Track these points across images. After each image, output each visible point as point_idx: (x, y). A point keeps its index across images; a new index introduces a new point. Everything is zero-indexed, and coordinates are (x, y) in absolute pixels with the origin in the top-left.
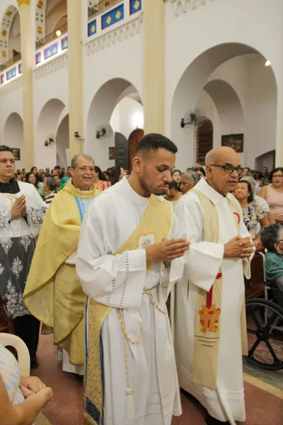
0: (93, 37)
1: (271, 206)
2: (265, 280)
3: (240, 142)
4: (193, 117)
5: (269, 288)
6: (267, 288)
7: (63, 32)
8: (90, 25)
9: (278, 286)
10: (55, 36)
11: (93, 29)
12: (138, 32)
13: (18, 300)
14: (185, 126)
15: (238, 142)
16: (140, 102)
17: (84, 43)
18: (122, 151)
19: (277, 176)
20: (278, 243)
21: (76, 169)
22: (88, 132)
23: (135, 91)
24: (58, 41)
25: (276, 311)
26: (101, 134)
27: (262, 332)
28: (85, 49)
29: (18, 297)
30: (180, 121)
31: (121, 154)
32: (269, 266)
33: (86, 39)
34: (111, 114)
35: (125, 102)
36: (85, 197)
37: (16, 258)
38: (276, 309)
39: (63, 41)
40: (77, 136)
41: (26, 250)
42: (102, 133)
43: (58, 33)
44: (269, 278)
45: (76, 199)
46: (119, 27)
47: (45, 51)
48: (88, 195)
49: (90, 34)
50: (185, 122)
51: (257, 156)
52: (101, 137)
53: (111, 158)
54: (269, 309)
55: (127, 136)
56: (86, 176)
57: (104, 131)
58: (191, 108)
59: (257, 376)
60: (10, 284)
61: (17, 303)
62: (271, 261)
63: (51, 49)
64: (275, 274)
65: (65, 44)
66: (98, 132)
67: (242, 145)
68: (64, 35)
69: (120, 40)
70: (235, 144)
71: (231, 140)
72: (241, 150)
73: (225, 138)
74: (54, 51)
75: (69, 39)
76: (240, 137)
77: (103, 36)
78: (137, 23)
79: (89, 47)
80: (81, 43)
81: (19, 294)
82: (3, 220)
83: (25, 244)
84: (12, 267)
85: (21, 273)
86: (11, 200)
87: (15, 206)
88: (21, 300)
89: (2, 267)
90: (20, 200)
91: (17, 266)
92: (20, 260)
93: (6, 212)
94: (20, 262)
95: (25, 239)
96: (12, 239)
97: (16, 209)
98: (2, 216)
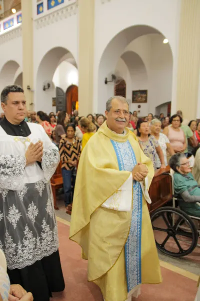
0: (41, 15)
1: (171, 141)
2: (173, 194)
3: (145, 95)
4: (114, 77)
5: (176, 199)
6: (174, 199)
7: (17, 10)
8: (38, 6)
9: (183, 197)
10: (11, 13)
11: (41, 9)
12: (75, 14)
13: (36, 245)
14: (108, 83)
15: (144, 95)
16: (75, 65)
17: (34, 19)
18: (61, 100)
19: (175, 120)
20: (179, 166)
21: (110, 112)
22: (37, 86)
23: (72, 57)
24: (14, 16)
25: (182, 216)
26: (46, 87)
27: (171, 230)
28: (35, 24)
29: (36, 241)
30: (105, 80)
31: (60, 103)
32: (177, 183)
33: (35, 16)
34: (54, 72)
35: (65, 65)
36: (121, 140)
37: (31, 203)
38: (181, 213)
39: (18, 17)
40: (29, 89)
41: (41, 194)
42: (48, 87)
43: (14, 10)
44: (176, 192)
45: (112, 141)
46: (61, 9)
47: (4, 24)
48: (123, 138)
49: (38, 12)
50: (108, 80)
51: (156, 106)
52: (47, 90)
53: (53, 105)
54: (176, 214)
55: (65, 90)
56: (120, 120)
57: (49, 85)
58: (112, 70)
59: (168, 261)
60: (27, 229)
61: (36, 248)
62: (178, 180)
63: (8, 22)
64: (180, 189)
65: (20, 19)
66: (44, 86)
67: (146, 98)
68: (19, 13)
69: (61, 19)
70: (142, 97)
71: (139, 94)
72: (146, 101)
73: (134, 93)
74: (11, 24)
75: (22, 15)
76: (145, 92)
77: (49, 15)
78: (74, 7)
79: (38, 22)
80: (32, 19)
81: (36, 238)
82: (18, 167)
83: (40, 188)
84: (27, 213)
85: (37, 218)
86: (24, 143)
87: (31, 153)
88: (38, 244)
89: (19, 213)
90: (37, 147)
91: (33, 212)
92: (35, 205)
93: (21, 158)
94: (35, 206)
95: (39, 184)
96: (28, 185)
97: (33, 155)
98: (17, 163)
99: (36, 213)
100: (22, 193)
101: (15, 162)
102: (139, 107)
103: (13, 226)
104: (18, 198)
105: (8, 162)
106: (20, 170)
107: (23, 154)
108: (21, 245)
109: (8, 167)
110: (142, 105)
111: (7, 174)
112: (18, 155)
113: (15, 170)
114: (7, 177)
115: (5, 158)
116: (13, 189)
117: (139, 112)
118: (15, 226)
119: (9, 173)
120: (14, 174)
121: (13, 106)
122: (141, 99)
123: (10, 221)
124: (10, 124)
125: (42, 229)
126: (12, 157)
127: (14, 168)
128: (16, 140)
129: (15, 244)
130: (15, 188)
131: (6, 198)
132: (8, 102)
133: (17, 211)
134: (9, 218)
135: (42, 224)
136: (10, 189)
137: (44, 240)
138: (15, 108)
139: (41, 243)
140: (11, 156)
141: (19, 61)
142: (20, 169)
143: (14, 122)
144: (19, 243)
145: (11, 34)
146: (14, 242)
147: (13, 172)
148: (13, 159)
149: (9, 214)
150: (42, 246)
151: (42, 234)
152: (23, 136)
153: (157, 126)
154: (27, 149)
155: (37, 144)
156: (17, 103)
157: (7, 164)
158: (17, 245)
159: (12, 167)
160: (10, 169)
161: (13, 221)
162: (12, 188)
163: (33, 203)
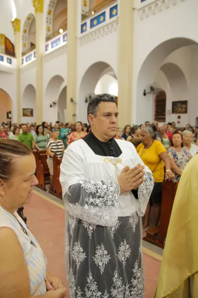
0: (84, 34)
3: (185, 106)
4: (152, 89)
7: (64, 30)
8: (82, 26)
10: (59, 33)
11: (84, 28)
12: (115, 31)
13: (124, 294)
14: (147, 95)
15: (184, 106)
16: (115, 77)
17: (78, 37)
22: (79, 98)
23: (112, 70)
24: (61, 36)
28: (79, 42)
29: (125, 290)
30: (143, 91)
33: (79, 35)
34: (96, 85)
35: (106, 78)
37: (123, 241)
39: (64, 36)
40: (72, 101)
41: (134, 230)
42: (89, 99)
43: (61, 31)
46: (102, 27)
47: (52, 43)
49: (82, 31)
50: (146, 92)
51: (196, 117)
57: (91, 97)
58: (149, 82)
60: (116, 275)
63: (56, 41)
65: (66, 39)
66: (86, 98)
67: (186, 108)
68: (65, 33)
69: (103, 36)
70: (182, 108)
71: (179, 105)
72: (186, 112)
73: (174, 104)
74: (58, 43)
75: (68, 35)
76: (185, 103)
77: (91, 33)
78: (114, 24)
79: (81, 40)
80: (76, 37)
81: (125, 286)
82: (110, 197)
83: (133, 222)
84: (118, 254)
85: (128, 260)
86: (115, 165)
87: (127, 179)
88: (127, 293)
89: (108, 254)
90: (136, 172)
91: (124, 252)
92: (127, 244)
93: (114, 185)
94: (128, 246)
95: (133, 216)
96: (120, 219)
97: (129, 182)
98: (109, 191)
99: (128, 254)
100: (113, 229)
101: (107, 191)
102: (179, 117)
103: (100, 269)
104: (108, 235)
105: (99, 190)
106: (113, 201)
107: (115, 180)
108: (108, 295)
109: (99, 197)
110: (182, 115)
111: (97, 205)
112: (109, 182)
113: (107, 201)
114: (98, 209)
115: (95, 185)
116: (103, 225)
117: (179, 122)
118: (102, 270)
119: (100, 205)
120: (106, 205)
121: (104, 118)
122: (181, 110)
123: (96, 262)
124: (99, 141)
125: (133, 273)
126: (103, 184)
127: (105, 198)
128: (107, 161)
129: (100, 293)
130: (105, 223)
131: (92, 234)
132: (98, 113)
133: (106, 252)
134: (95, 259)
135: (134, 268)
136: (99, 224)
137: (134, 288)
138: (106, 121)
139: (130, 291)
140: (102, 181)
141: (64, 76)
142: (113, 199)
143: (103, 138)
144: (106, 293)
145: (62, 49)
146: (99, 290)
147: (104, 203)
148: (105, 187)
149: (96, 254)
150: (131, 295)
151: (133, 280)
152: (113, 155)
153: (188, 137)
154: (119, 173)
155: (136, 168)
156: (109, 115)
157: (97, 192)
158: (103, 294)
159: (103, 197)
160: (101, 199)
161: (101, 264)
162: (102, 223)
163: (125, 242)
